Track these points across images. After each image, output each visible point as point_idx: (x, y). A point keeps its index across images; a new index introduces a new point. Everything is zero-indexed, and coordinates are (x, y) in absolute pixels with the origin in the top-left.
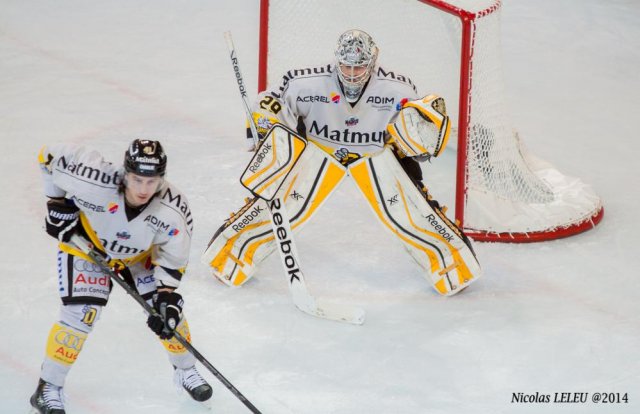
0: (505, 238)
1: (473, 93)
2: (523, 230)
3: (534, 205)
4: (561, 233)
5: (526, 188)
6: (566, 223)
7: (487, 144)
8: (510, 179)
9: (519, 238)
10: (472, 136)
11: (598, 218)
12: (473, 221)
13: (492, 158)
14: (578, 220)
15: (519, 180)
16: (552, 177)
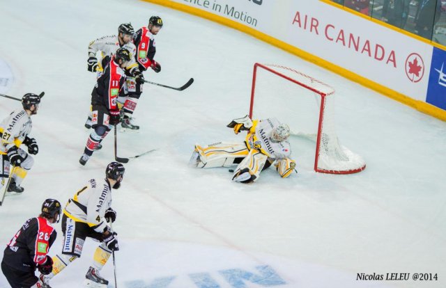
0: (331, 172)
1: (323, 122)
2: (338, 170)
3: (342, 162)
4: (351, 172)
5: (339, 156)
6: (353, 169)
7: (327, 139)
8: (334, 153)
9: (336, 173)
10: (322, 136)
11: (363, 168)
12: (320, 166)
13: (328, 145)
14: (357, 168)
15: (337, 153)
16: (349, 153)
